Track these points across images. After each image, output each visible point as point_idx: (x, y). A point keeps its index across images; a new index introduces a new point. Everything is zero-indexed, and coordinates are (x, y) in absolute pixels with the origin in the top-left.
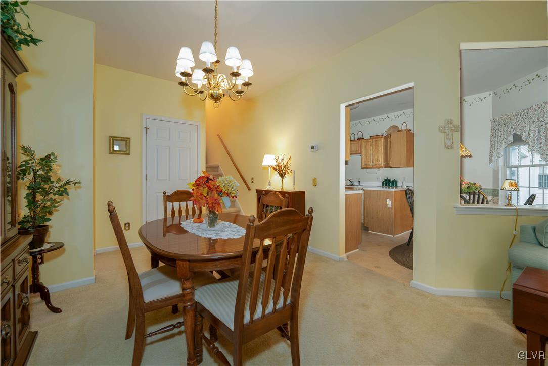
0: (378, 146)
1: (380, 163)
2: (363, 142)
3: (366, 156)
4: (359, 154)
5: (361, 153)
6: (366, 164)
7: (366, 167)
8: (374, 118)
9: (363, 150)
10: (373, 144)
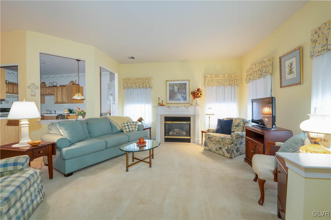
0: (63, 91)
1: (64, 100)
2: (55, 88)
3: (57, 97)
4: (53, 95)
5: (54, 95)
6: (56, 101)
7: (57, 103)
8: (64, 75)
9: (55, 92)
10: (61, 90)
